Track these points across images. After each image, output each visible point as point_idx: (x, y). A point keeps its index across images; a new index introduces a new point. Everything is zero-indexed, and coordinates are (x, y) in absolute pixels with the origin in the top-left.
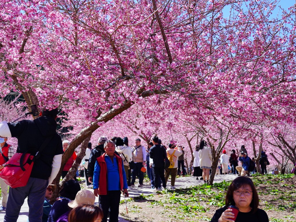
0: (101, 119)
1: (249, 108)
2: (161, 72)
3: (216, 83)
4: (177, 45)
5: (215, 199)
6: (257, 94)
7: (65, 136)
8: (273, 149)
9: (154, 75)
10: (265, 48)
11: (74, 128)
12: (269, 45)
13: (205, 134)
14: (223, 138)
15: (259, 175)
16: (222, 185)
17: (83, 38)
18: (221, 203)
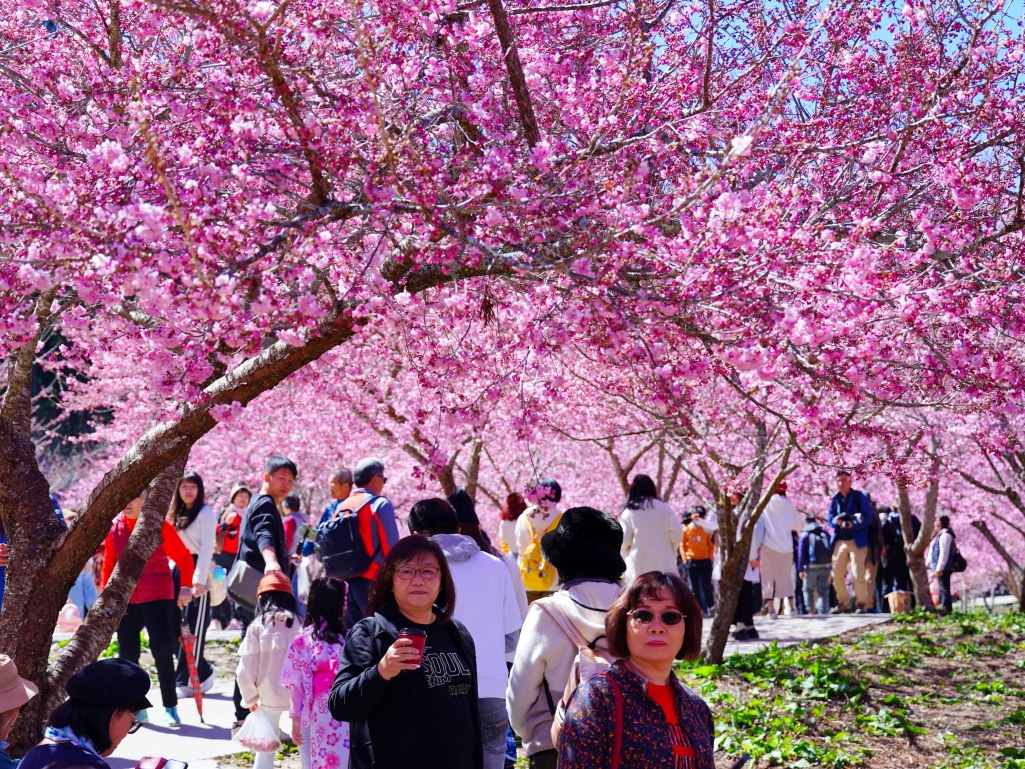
0: (230, 384)
1: (867, 344)
2: (486, 189)
3: (724, 239)
4: (560, 62)
5: (730, 723)
6: (903, 287)
7: (79, 448)
8: (987, 505)
9: (456, 199)
10: (943, 80)
11: (116, 415)
12: (960, 69)
13: (689, 443)
14: (770, 460)
15: (926, 619)
16: (762, 663)
17: (144, 26)
18: (758, 743)
